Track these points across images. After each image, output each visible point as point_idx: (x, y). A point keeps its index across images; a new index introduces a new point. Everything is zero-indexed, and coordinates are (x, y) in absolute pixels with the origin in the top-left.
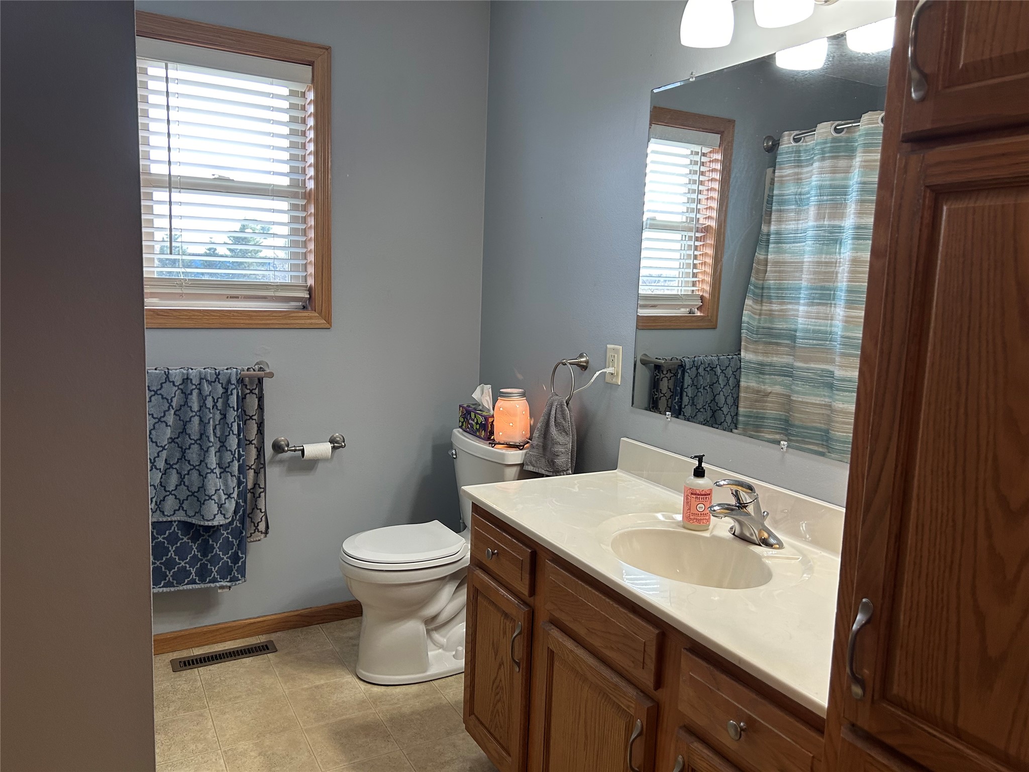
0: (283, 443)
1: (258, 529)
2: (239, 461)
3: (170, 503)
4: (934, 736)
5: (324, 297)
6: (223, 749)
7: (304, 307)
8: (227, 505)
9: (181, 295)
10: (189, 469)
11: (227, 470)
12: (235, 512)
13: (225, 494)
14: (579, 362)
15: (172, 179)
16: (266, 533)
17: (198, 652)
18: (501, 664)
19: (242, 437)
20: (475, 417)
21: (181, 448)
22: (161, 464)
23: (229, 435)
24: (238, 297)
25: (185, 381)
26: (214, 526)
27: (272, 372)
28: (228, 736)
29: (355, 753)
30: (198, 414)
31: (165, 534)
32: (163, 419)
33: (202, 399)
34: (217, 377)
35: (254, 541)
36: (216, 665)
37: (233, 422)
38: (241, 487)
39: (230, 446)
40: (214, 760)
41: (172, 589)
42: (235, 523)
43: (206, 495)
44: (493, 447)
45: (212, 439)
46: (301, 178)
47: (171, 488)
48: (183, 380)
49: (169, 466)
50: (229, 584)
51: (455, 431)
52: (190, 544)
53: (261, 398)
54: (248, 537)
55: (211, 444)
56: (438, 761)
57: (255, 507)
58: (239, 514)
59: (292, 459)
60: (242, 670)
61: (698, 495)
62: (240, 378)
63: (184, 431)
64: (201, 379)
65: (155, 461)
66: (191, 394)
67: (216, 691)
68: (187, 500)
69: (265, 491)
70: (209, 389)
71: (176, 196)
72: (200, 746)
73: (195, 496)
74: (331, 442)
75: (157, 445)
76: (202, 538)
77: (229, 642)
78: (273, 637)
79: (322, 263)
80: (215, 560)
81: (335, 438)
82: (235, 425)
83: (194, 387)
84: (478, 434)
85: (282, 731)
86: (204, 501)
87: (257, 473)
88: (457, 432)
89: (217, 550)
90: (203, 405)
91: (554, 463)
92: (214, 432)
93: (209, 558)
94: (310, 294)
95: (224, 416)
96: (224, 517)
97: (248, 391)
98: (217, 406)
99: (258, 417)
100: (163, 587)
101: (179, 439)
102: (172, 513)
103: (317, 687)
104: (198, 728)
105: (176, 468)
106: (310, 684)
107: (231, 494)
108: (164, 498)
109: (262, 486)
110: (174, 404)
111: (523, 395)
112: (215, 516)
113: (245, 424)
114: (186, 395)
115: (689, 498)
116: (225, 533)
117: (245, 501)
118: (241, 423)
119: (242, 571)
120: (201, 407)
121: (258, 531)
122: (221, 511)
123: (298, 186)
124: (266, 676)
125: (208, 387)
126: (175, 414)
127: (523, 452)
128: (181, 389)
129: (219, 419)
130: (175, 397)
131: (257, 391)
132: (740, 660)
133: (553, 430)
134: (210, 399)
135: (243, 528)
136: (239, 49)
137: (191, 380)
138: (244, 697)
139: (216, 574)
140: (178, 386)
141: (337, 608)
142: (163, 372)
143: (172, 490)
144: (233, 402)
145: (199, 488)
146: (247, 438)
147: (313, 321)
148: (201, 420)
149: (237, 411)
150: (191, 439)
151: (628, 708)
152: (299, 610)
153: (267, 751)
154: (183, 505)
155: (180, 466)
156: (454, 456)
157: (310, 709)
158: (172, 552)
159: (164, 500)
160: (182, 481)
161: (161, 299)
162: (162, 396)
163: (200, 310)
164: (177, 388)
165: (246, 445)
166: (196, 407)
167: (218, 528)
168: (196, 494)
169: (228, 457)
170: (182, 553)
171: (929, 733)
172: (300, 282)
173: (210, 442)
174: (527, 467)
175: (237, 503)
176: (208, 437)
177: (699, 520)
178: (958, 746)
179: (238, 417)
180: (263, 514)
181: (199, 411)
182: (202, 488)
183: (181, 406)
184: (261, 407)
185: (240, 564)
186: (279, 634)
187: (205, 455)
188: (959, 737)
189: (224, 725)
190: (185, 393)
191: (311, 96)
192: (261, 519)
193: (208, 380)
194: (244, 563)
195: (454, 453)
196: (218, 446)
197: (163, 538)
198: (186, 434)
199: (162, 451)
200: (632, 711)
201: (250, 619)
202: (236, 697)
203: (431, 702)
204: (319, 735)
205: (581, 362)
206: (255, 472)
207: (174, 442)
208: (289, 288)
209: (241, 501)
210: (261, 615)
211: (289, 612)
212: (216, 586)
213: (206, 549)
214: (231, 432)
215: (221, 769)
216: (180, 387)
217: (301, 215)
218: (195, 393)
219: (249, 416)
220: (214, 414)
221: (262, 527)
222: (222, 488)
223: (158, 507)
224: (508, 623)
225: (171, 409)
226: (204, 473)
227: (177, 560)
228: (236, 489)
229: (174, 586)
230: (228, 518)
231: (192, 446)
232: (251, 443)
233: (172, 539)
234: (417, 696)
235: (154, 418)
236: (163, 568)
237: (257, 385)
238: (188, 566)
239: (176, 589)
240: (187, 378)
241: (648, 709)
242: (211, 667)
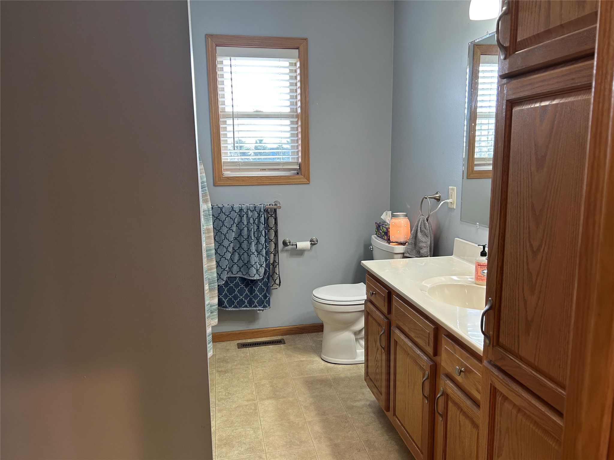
0: (287, 241)
1: (276, 283)
2: (266, 249)
3: (235, 269)
4: (512, 360)
5: (306, 168)
6: (255, 382)
7: (298, 173)
8: (260, 270)
9: (240, 169)
10: (243, 252)
11: (260, 253)
12: (265, 274)
13: (259, 265)
14: (435, 197)
15: (234, 113)
16: (280, 285)
17: (249, 341)
18: (378, 349)
19: (267, 237)
20: (382, 229)
21: (240, 242)
22: (230, 249)
23: (261, 236)
24: (265, 170)
25: (241, 210)
26: (255, 280)
27: (281, 207)
28: (258, 377)
29: (314, 391)
30: (246, 226)
31: (233, 283)
32: (231, 228)
33: (248, 219)
34: (255, 209)
35: (274, 289)
36: (257, 347)
37: (262, 230)
38: (267, 262)
39: (261, 241)
40: (250, 386)
41: (237, 309)
42: (265, 279)
43: (250, 265)
44: (389, 244)
45: (253, 238)
46: (295, 107)
47: (236, 261)
48: (240, 210)
49: (234, 251)
50: (262, 309)
51: (373, 236)
52: (245, 288)
53: (276, 219)
54: (271, 287)
55: (253, 241)
56: (353, 399)
57: (274, 272)
58: (267, 275)
59: (292, 249)
60: (268, 350)
61: (482, 266)
62: (265, 209)
63: (240, 234)
64: (248, 209)
65: (228, 248)
66: (243, 216)
67: (255, 358)
68: (243, 267)
69: (278, 264)
70: (251, 214)
71: (236, 121)
72: (245, 380)
73: (246, 265)
74: (311, 241)
75: (228, 241)
76: (250, 286)
77: (264, 338)
78: (284, 337)
79: (305, 150)
80: (256, 297)
81: (313, 239)
82: (263, 232)
83: (244, 213)
84: (384, 237)
85: (282, 378)
86: (250, 267)
87: (275, 255)
88: (374, 237)
89: (256, 292)
90: (248, 222)
91: (420, 252)
92: (254, 235)
93: (253, 295)
94: (300, 167)
95: (258, 227)
96: (259, 276)
97: (270, 216)
98: (255, 223)
99: (275, 228)
100: (233, 308)
101: (239, 238)
102: (236, 273)
103: (301, 361)
104: (245, 372)
105: (237, 252)
106: (298, 359)
107: (262, 265)
108: (233, 265)
109: (277, 262)
110: (236, 221)
111: (406, 216)
112: (255, 275)
113: (269, 231)
114: (241, 217)
115: (477, 267)
116: (261, 284)
117: (269, 269)
118: (267, 231)
119: (269, 303)
120: (248, 223)
121: (276, 284)
122: (258, 273)
123: (294, 112)
124: (279, 354)
125: (251, 213)
126: (236, 226)
127: (404, 247)
128: (239, 214)
129: (256, 228)
130: (236, 218)
131: (274, 215)
132: (462, 337)
133: (419, 234)
134: (252, 219)
135: (268, 282)
136: (263, 46)
137: (243, 210)
138: (267, 362)
139: (256, 303)
140: (237, 213)
141: (315, 326)
142: (231, 206)
143: (236, 262)
144: (262, 220)
145: (248, 261)
146: (270, 238)
147: (301, 180)
148: (248, 229)
149: (264, 225)
150: (244, 238)
151: (423, 366)
152: (297, 325)
153: (274, 385)
154: (241, 270)
155: (239, 251)
156: (372, 250)
157: (296, 370)
158: (236, 291)
159: (232, 267)
160: (240, 258)
161: (231, 172)
162: (230, 217)
163: (248, 176)
164: (237, 214)
165: (269, 241)
166: (245, 223)
167: (257, 281)
168: (246, 264)
169: (260, 247)
170: (241, 292)
171: (510, 358)
172: (296, 161)
173: (252, 239)
174: (406, 254)
175: (265, 270)
176: (251, 237)
177: (482, 279)
178: (520, 363)
179: (265, 228)
180: (278, 275)
181: (247, 225)
182: (249, 261)
183: (239, 222)
184: (276, 223)
185: (267, 299)
186: (287, 336)
187: (250, 246)
188: (522, 360)
189: (257, 373)
190: (241, 216)
191: (298, 64)
192: (277, 278)
193: (251, 210)
194: (269, 299)
195: (372, 248)
196: (256, 242)
197: (233, 285)
198: (241, 235)
199: (231, 243)
200: (424, 368)
201: (274, 327)
202: (263, 362)
203: (356, 373)
204: (298, 382)
205: (436, 197)
206: (274, 255)
207: (237, 240)
208: (290, 164)
209: (267, 269)
210: (279, 326)
211: (292, 326)
212: (256, 309)
213: (252, 291)
214: (261, 235)
215: (253, 390)
216: (238, 213)
217: (295, 126)
218: (245, 216)
219: (271, 227)
220: (254, 226)
221: (277, 282)
222: (258, 262)
223: (230, 270)
224: (380, 328)
225: (234, 224)
226: (249, 255)
227: (239, 295)
228: (265, 262)
229: (238, 308)
230: (261, 277)
231: (244, 241)
232: (272, 240)
233: (237, 285)
234: (349, 370)
235: (227, 228)
236: (233, 299)
237: (274, 212)
238: (244, 299)
239: (239, 309)
240: (241, 209)
241: (431, 366)
242: (254, 348)
